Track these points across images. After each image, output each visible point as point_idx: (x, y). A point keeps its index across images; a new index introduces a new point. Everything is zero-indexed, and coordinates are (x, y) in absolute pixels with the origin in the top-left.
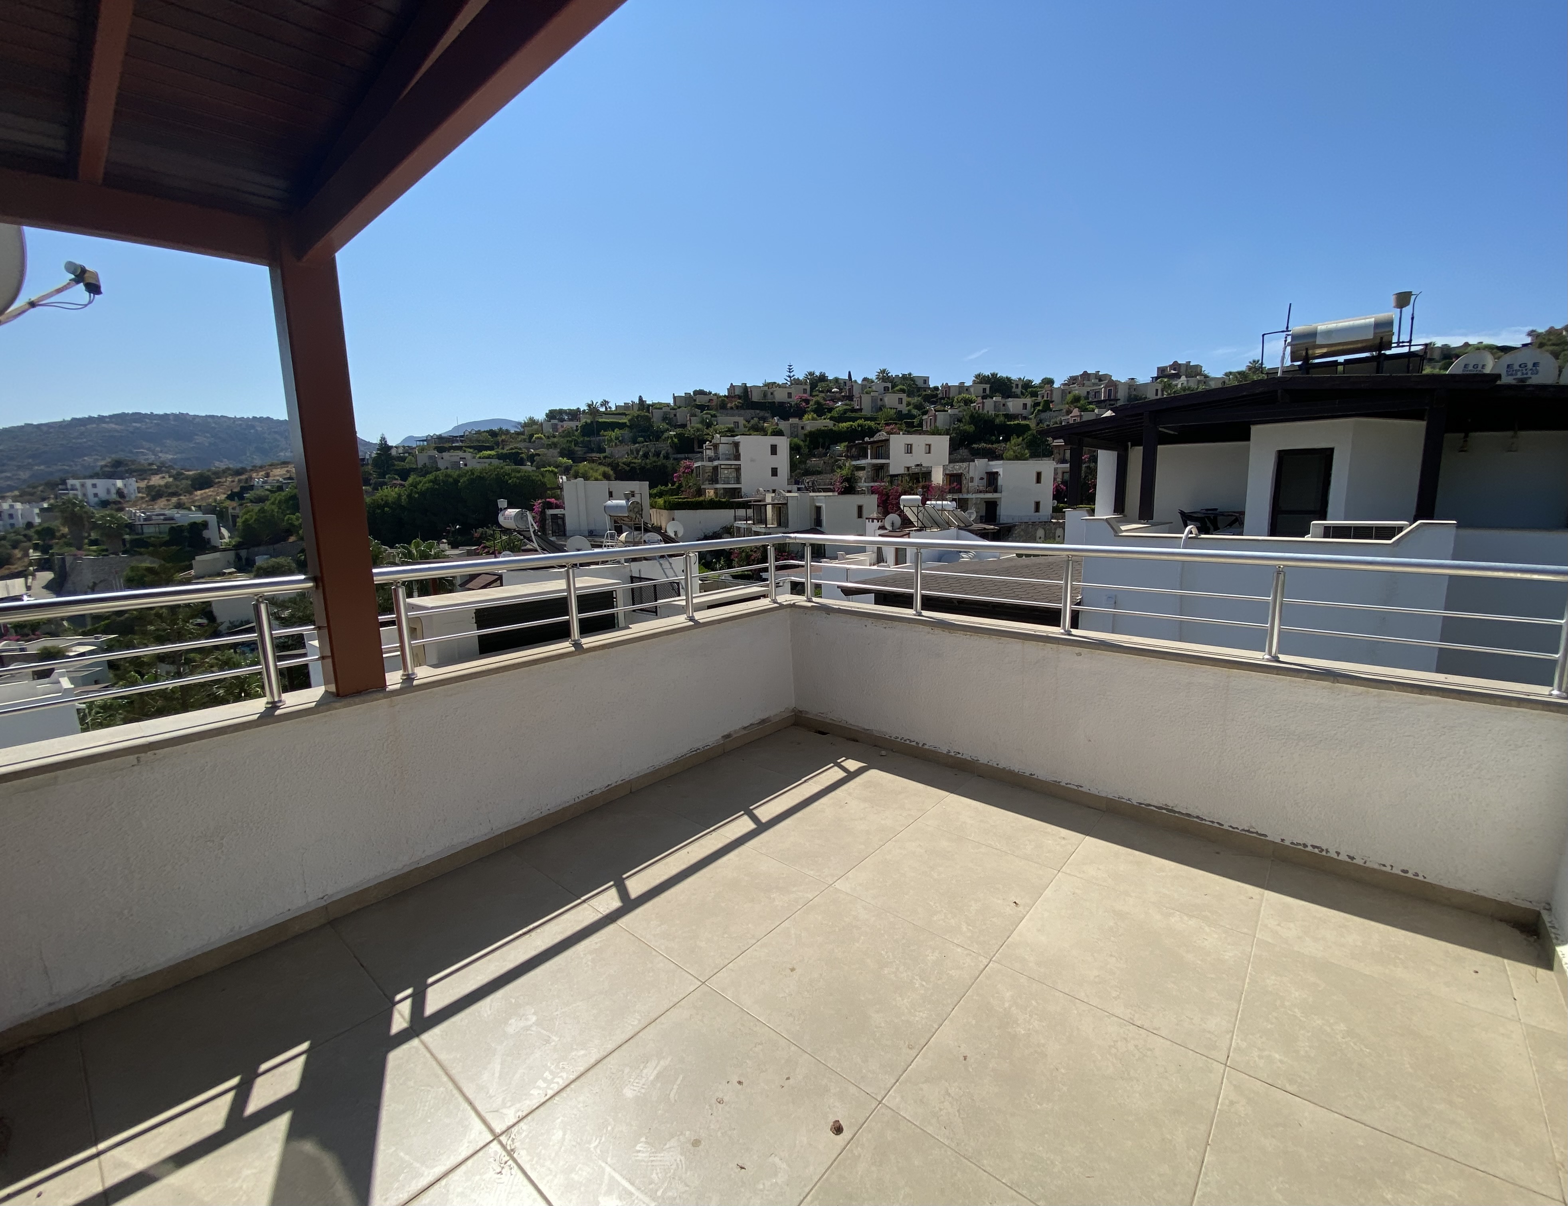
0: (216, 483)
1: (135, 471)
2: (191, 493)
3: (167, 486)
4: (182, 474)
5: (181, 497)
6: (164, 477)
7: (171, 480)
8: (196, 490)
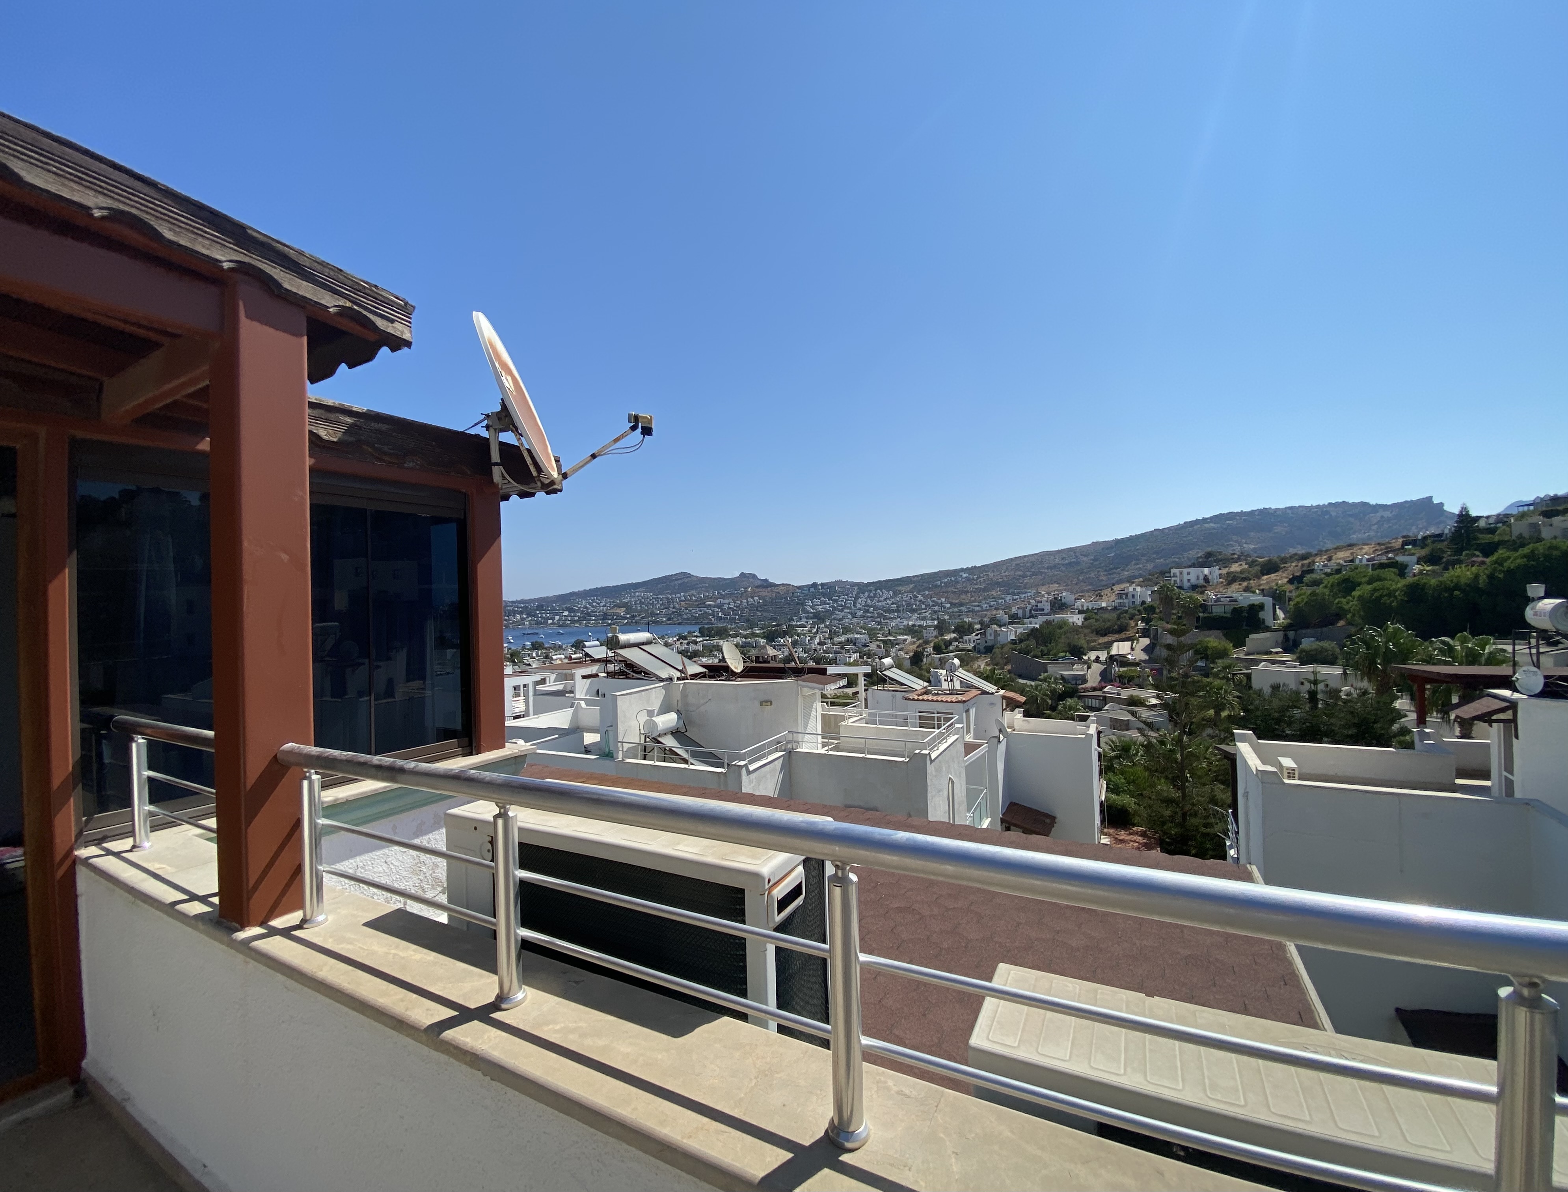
0: (1282, 568)
1: (1221, 561)
2: (1259, 578)
3: (1242, 572)
4: (1257, 561)
5: (1251, 582)
6: (1241, 565)
7: (1246, 566)
8: (1264, 575)
